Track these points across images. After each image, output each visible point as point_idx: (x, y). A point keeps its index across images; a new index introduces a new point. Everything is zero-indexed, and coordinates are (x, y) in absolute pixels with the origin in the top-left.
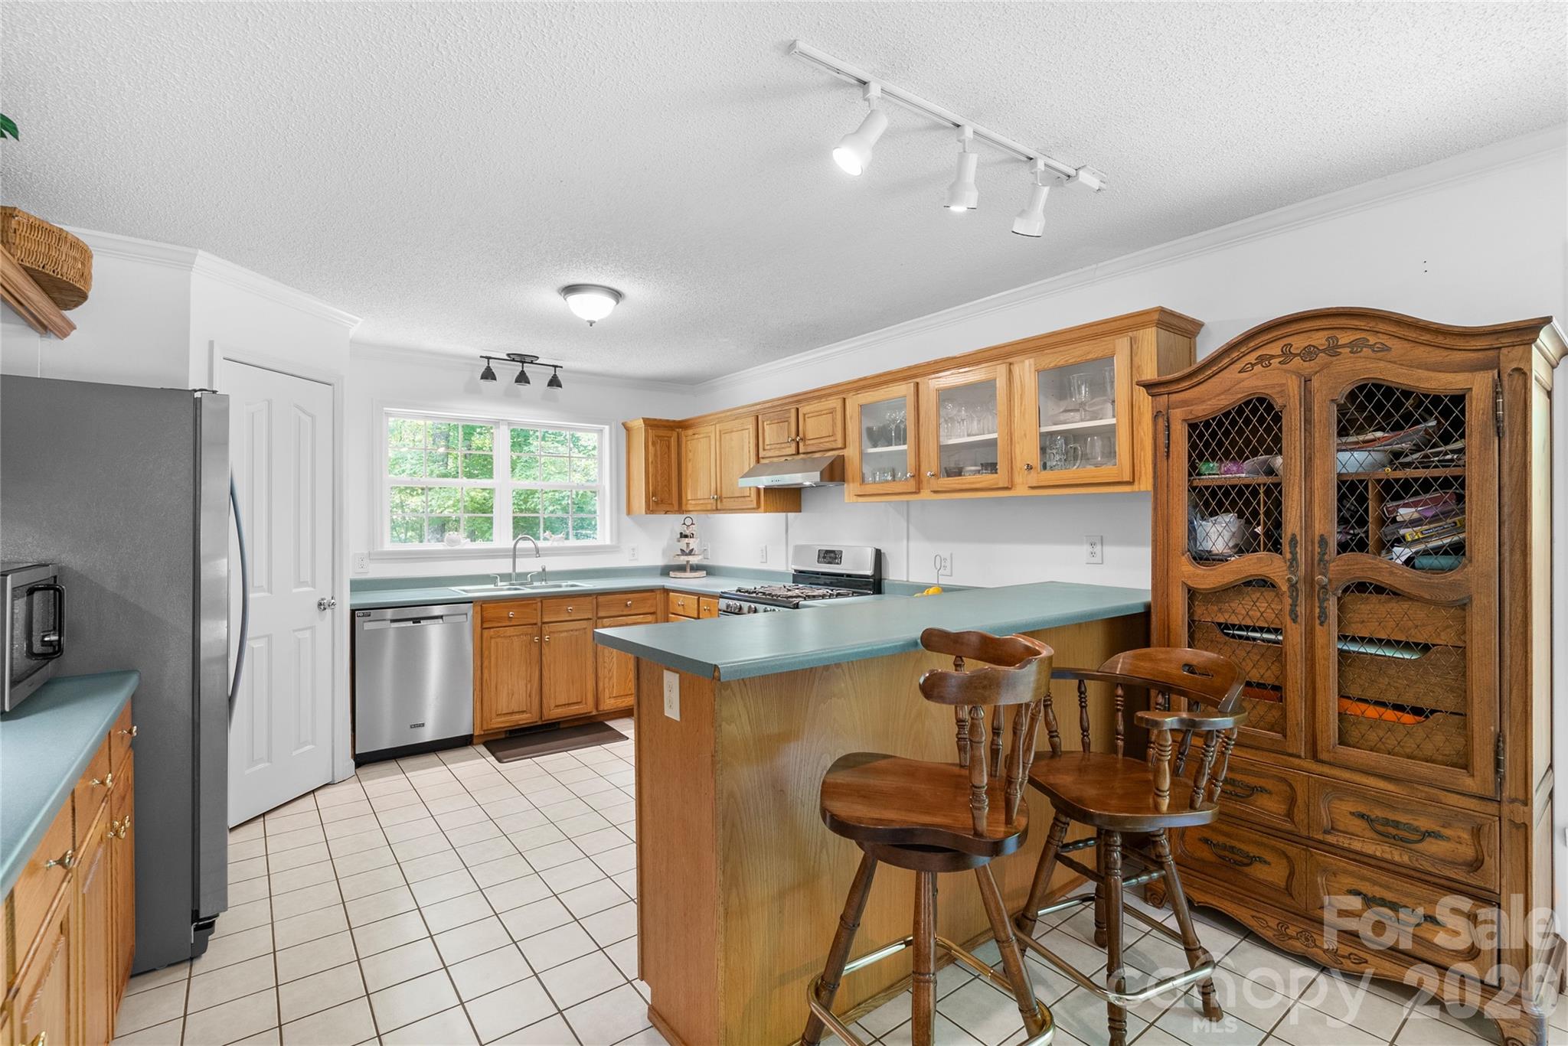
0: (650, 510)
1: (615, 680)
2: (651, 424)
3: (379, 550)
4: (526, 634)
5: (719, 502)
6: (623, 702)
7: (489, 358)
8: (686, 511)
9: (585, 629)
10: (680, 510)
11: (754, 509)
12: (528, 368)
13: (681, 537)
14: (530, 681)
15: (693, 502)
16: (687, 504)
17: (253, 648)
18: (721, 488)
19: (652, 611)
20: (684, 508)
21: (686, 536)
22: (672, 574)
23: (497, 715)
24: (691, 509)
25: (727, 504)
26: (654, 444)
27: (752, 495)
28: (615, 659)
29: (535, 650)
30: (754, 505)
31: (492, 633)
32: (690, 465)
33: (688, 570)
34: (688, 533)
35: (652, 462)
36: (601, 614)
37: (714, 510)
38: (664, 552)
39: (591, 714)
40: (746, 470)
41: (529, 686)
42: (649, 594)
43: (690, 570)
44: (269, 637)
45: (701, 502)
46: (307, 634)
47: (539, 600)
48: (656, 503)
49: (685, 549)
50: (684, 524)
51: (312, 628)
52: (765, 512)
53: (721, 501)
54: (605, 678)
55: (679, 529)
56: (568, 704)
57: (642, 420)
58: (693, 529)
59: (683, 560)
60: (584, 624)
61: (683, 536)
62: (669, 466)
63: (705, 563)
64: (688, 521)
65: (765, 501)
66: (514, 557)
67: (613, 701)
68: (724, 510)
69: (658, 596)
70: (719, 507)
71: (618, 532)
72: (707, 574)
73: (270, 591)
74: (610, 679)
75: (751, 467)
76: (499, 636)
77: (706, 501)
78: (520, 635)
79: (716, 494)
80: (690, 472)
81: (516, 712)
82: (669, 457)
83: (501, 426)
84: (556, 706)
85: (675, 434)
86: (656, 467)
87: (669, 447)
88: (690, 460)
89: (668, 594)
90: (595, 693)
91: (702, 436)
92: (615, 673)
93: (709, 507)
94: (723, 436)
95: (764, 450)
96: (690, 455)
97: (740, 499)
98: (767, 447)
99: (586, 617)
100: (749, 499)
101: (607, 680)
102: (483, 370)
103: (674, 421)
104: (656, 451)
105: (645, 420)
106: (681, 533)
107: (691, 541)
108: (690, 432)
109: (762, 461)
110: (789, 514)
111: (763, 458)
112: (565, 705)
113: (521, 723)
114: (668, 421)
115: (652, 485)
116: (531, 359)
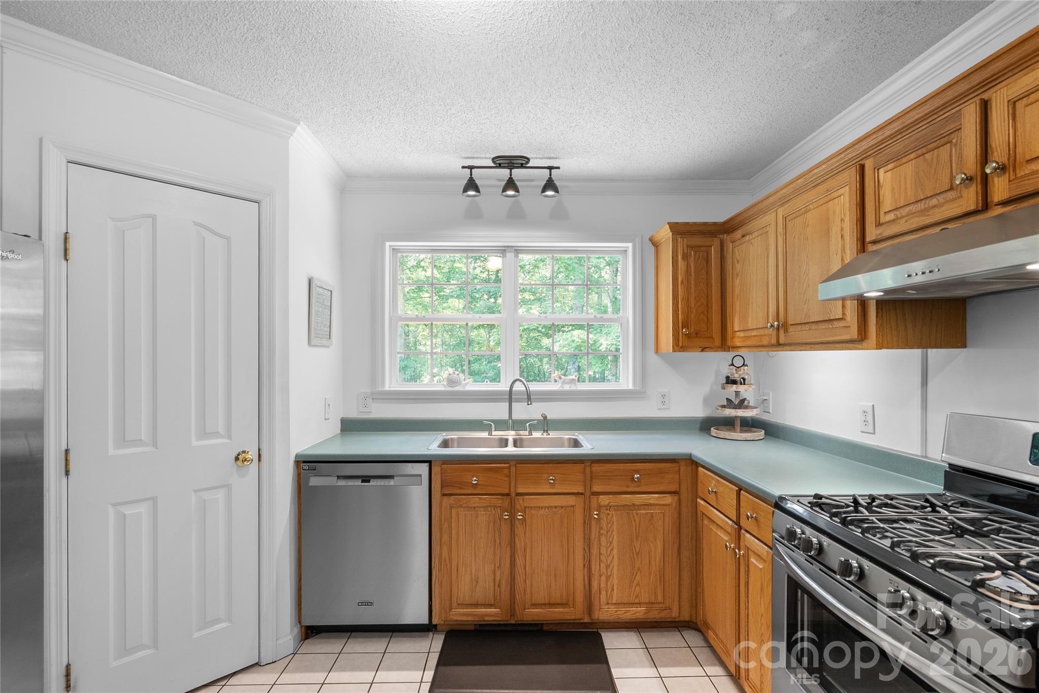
0: (679, 346)
1: (615, 581)
2: (680, 230)
3: (380, 389)
4: (495, 507)
5: (782, 332)
6: (628, 611)
7: (471, 168)
8: (733, 348)
9: (573, 506)
10: (724, 345)
11: (852, 341)
12: (517, 173)
13: (727, 383)
14: (499, 567)
15: (742, 334)
16: (733, 337)
17: (125, 514)
18: (786, 309)
19: (673, 490)
20: (729, 343)
21: (734, 382)
22: (713, 431)
23: (458, 604)
24: (738, 344)
25: (796, 334)
26: (685, 257)
27: (848, 317)
28: (615, 551)
29: (505, 529)
30: (854, 333)
31: (452, 502)
32: (737, 282)
33: (738, 427)
34: (736, 376)
35: (682, 282)
36: (596, 488)
37: (772, 346)
38: (706, 401)
39: (582, 621)
40: (836, 266)
41: (498, 573)
42: (668, 465)
43: (742, 426)
44: (154, 500)
45: (754, 333)
46: (220, 494)
47: (514, 463)
48: (688, 336)
49: (733, 398)
50: (733, 365)
51: (228, 486)
52: (879, 347)
53: (786, 331)
54: (600, 576)
55: (726, 371)
56: (549, 604)
57: (667, 227)
58: (744, 372)
59: (730, 412)
60: (571, 500)
61: (730, 381)
62: (708, 285)
63: (765, 417)
64: (738, 362)
65: (879, 326)
66: (510, 401)
67: (613, 609)
68: (790, 345)
69: (682, 468)
70: (781, 341)
71: (643, 373)
72: (766, 434)
73: (155, 444)
74: (608, 578)
75: (847, 261)
76: (461, 506)
77: (761, 332)
78: (487, 507)
79: (778, 320)
80: (737, 291)
81: (481, 605)
82: (708, 273)
83: (507, 254)
84: (533, 605)
85: (716, 242)
86: (688, 289)
87: (707, 260)
88: (737, 275)
89: (697, 468)
90: (588, 593)
91: (756, 234)
92: (615, 570)
93: (765, 341)
94: (789, 224)
95: (879, 224)
96: (738, 266)
97: (823, 326)
98: (884, 218)
99: (576, 491)
100: (842, 324)
101: (603, 578)
102: (466, 182)
103: (715, 224)
104: (688, 266)
105: (674, 227)
106: (727, 378)
107: (741, 388)
108: (738, 234)
109: (871, 248)
110: (932, 352)
111: (874, 242)
112: (545, 604)
113: (487, 619)
114: (705, 224)
115: (682, 313)
116: (520, 162)
